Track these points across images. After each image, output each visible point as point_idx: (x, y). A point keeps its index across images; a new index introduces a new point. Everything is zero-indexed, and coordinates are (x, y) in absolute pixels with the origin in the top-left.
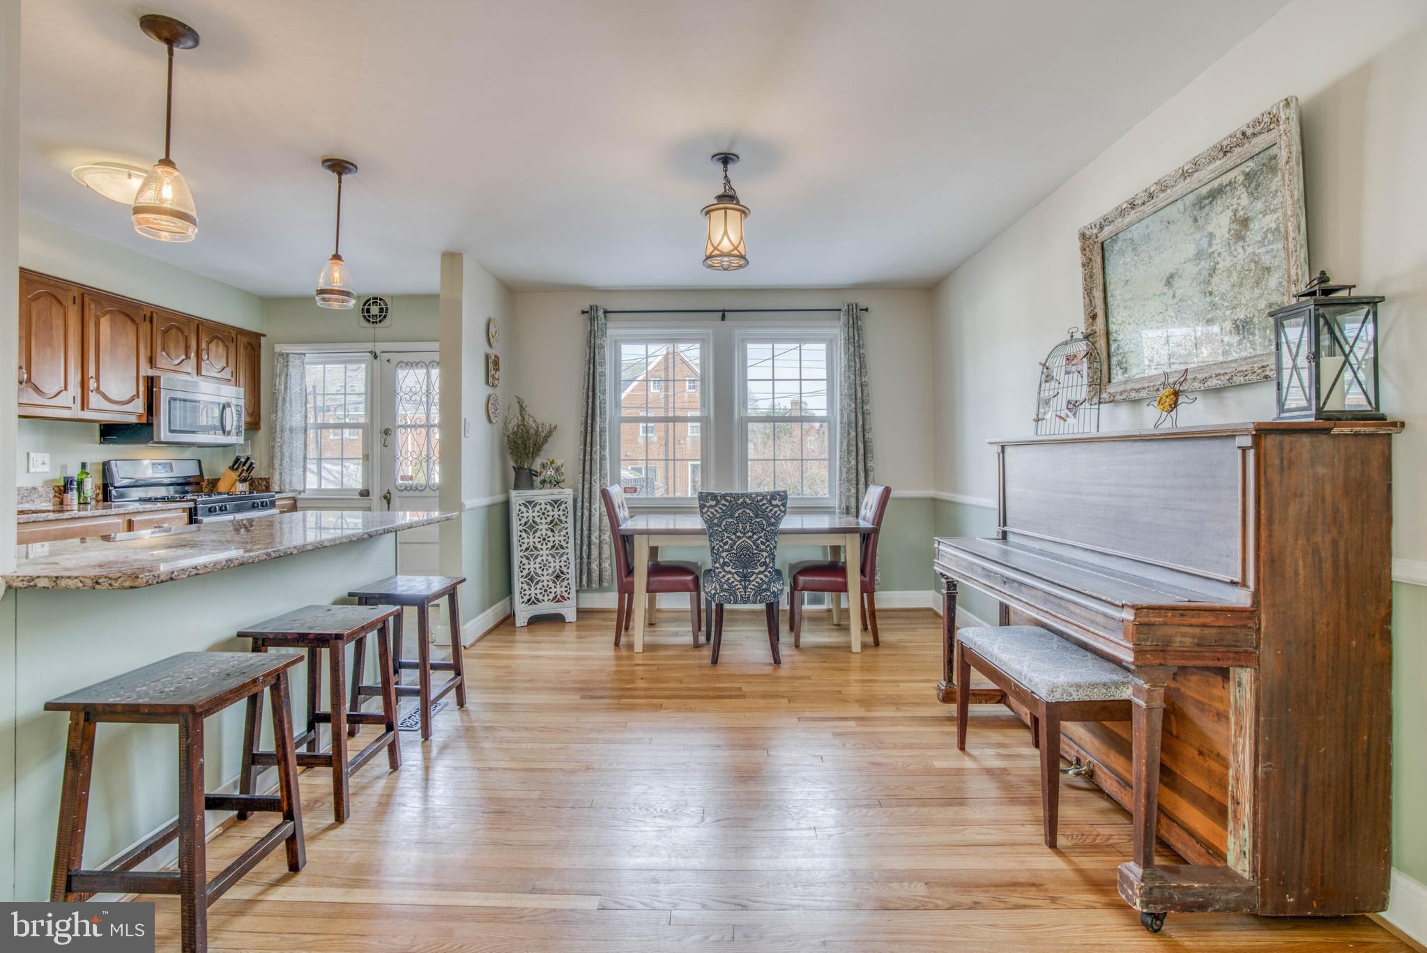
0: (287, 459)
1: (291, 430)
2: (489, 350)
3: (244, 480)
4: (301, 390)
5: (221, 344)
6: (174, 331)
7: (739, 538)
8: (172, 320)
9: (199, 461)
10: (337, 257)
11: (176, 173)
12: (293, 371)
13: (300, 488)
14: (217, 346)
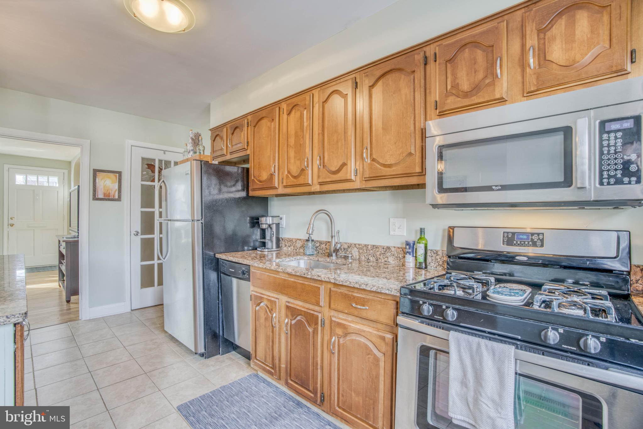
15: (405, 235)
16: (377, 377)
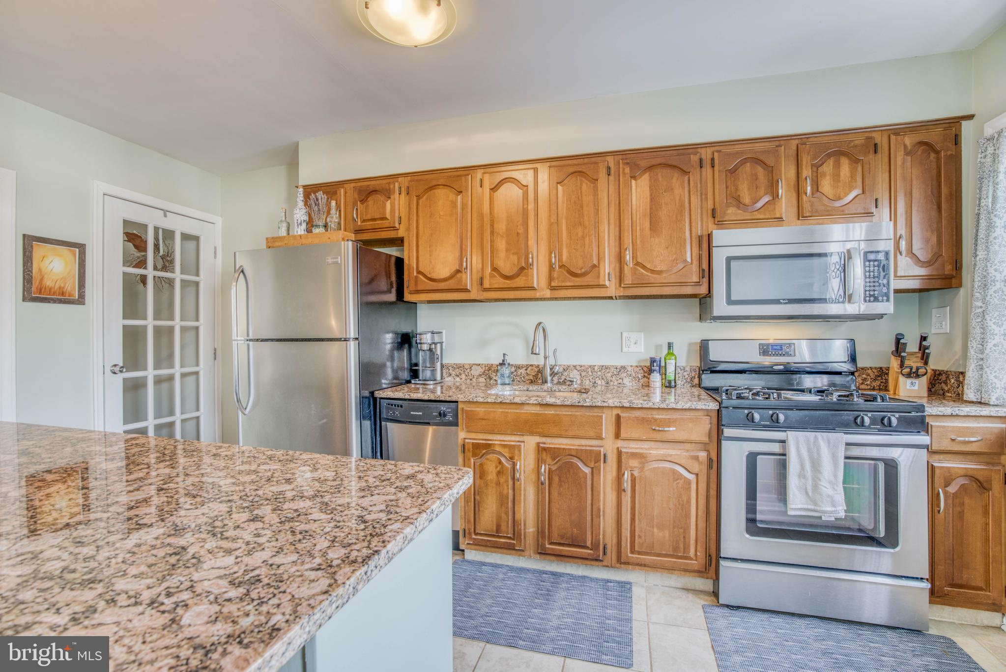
3: (913, 374)
5: (845, 164)
6: (747, 167)
9: (850, 342)
14: (838, 167)
15: (643, 351)
16: (689, 501)
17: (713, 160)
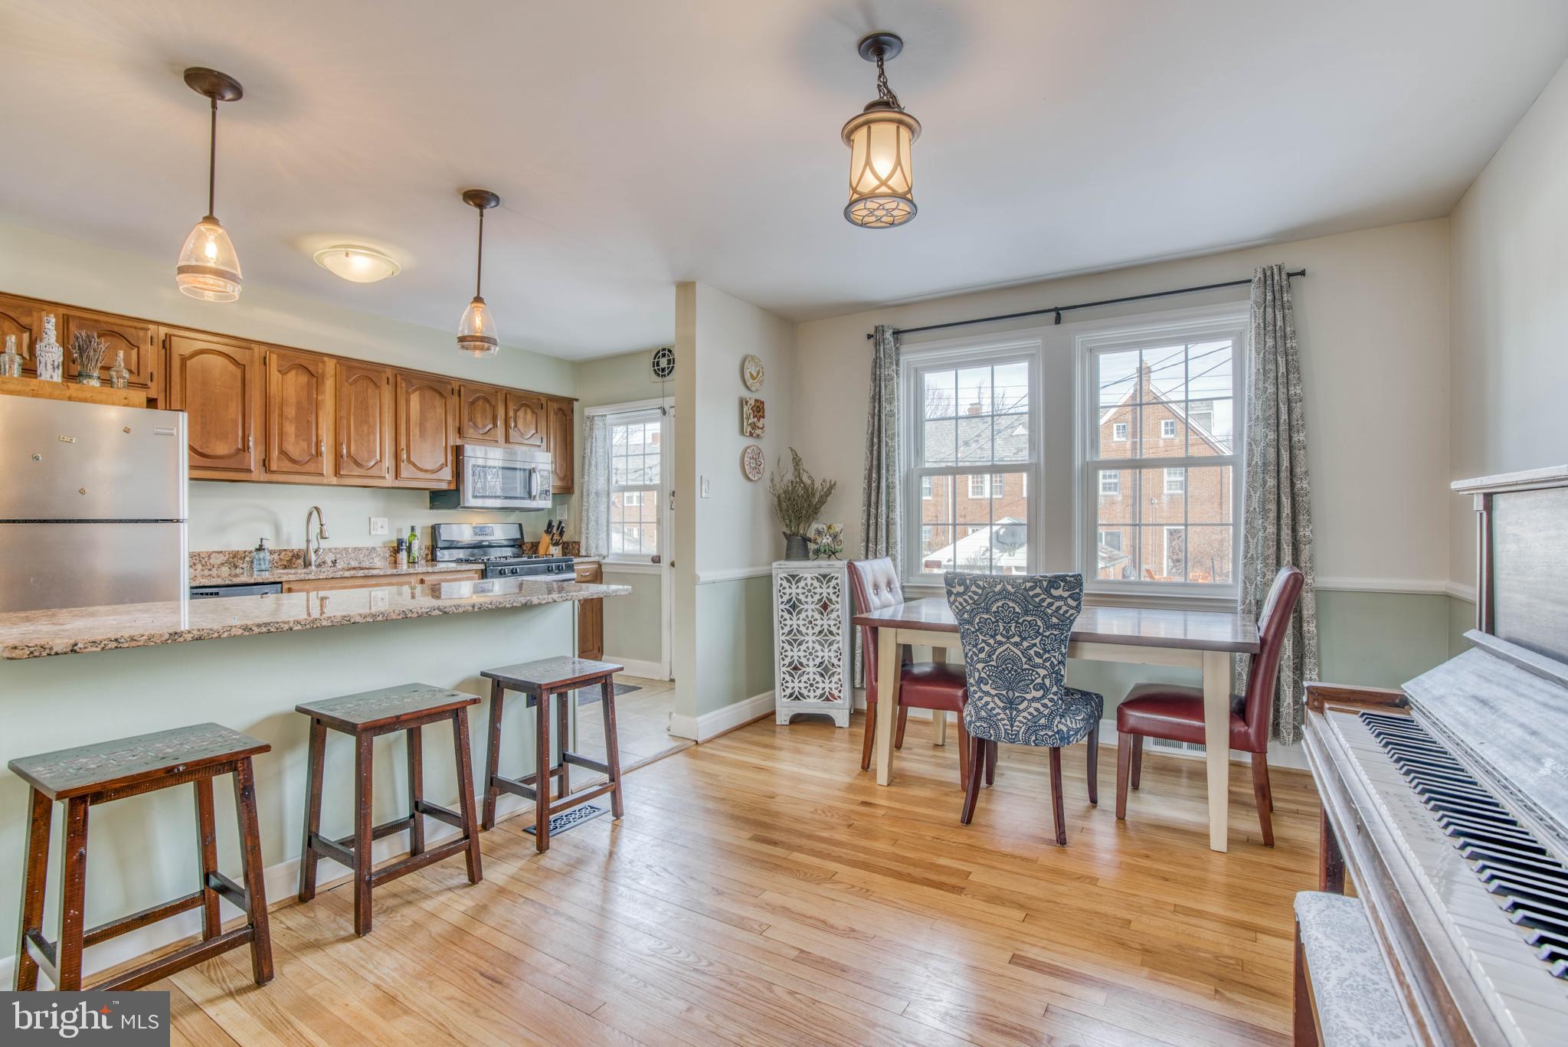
0: (592, 523)
1: (597, 494)
2: (746, 394)
3: (556, 544)
4: (604, 452)
5: (529, 411)
6: (481, 402)
7: (1001, 643)
8: (477, 391)
9: (520, 525)
10: (478, 299)
11: (220, 231)
12: (598, 433)
13: (605, 553)
14: (526, 413)
15: (387, 533)
17: (459, 391)
